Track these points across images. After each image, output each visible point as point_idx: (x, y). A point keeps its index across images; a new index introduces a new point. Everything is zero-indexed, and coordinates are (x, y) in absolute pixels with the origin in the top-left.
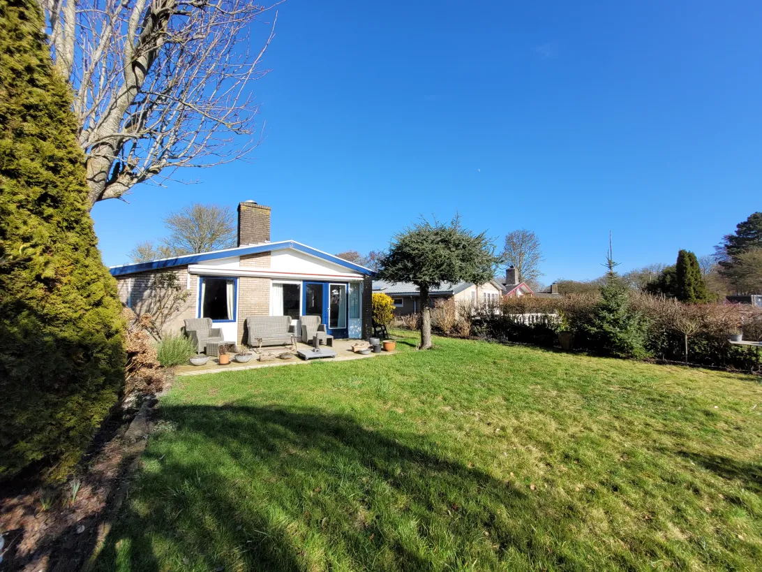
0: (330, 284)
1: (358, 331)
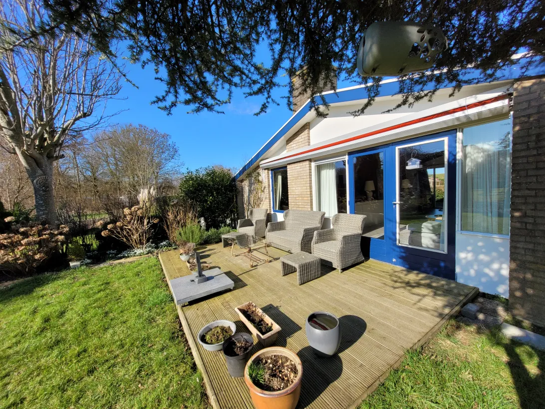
0: (397, 148)
1: (491, 274)
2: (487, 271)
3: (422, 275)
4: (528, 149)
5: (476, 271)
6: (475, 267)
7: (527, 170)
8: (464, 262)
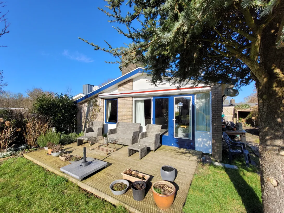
0: (174, 97)
1: (207, 145)
2: (206, 144)
3: (185, 149)
4: (215, 104)
5: (203, 145)
6: (203, 143)
7: (215, 110)
8: (199, 142)
